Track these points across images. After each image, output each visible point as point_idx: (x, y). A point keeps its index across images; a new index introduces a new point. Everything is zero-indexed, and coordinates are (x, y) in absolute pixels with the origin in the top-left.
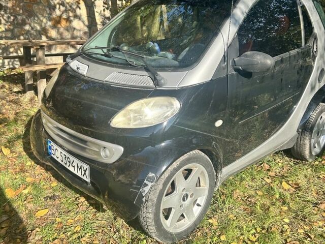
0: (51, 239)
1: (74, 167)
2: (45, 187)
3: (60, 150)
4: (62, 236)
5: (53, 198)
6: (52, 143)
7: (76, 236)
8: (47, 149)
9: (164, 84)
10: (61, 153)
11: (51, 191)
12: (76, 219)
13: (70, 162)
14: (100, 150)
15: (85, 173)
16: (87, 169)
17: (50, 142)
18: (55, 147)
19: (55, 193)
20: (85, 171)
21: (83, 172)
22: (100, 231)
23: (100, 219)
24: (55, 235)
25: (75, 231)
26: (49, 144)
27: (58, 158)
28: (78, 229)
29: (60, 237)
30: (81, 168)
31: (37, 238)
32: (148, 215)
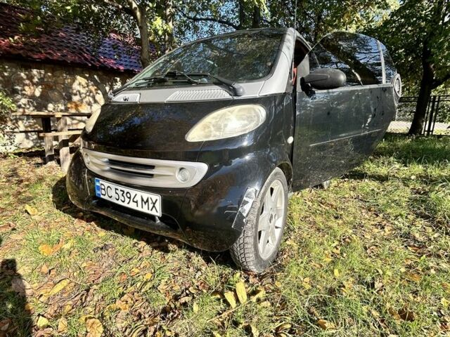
0: (116, 296)
1: (137, 202)
2: (92, 238)
3: (113, 186)
4: (131, 289)
5: (104, 248)
6: (102, 182)
7: (149, 285)
8: (93, 191)
9: (244, 93)
10: (116, 189)
11: (100, 241)
12: (142, 266)
13: (130, 198)
14: (175, 173)
15: (154, 206)
16: (156, 200)
17: (98, 181)
18: (107, 184)
19: (107, 243)
20: (154, 204)
21: (151, 206)
22: (177, 274)
23: (170, 261)
24: (121, 290)
25: (145, 280)
26: (97, 184)
27: (111, 197)
28: (149, 276)
29: (128, 291)
30: (147, 201)
31: (96, 299)
32: (247, 240)
